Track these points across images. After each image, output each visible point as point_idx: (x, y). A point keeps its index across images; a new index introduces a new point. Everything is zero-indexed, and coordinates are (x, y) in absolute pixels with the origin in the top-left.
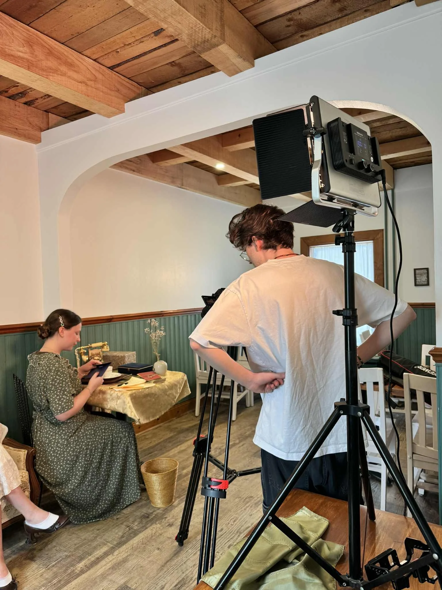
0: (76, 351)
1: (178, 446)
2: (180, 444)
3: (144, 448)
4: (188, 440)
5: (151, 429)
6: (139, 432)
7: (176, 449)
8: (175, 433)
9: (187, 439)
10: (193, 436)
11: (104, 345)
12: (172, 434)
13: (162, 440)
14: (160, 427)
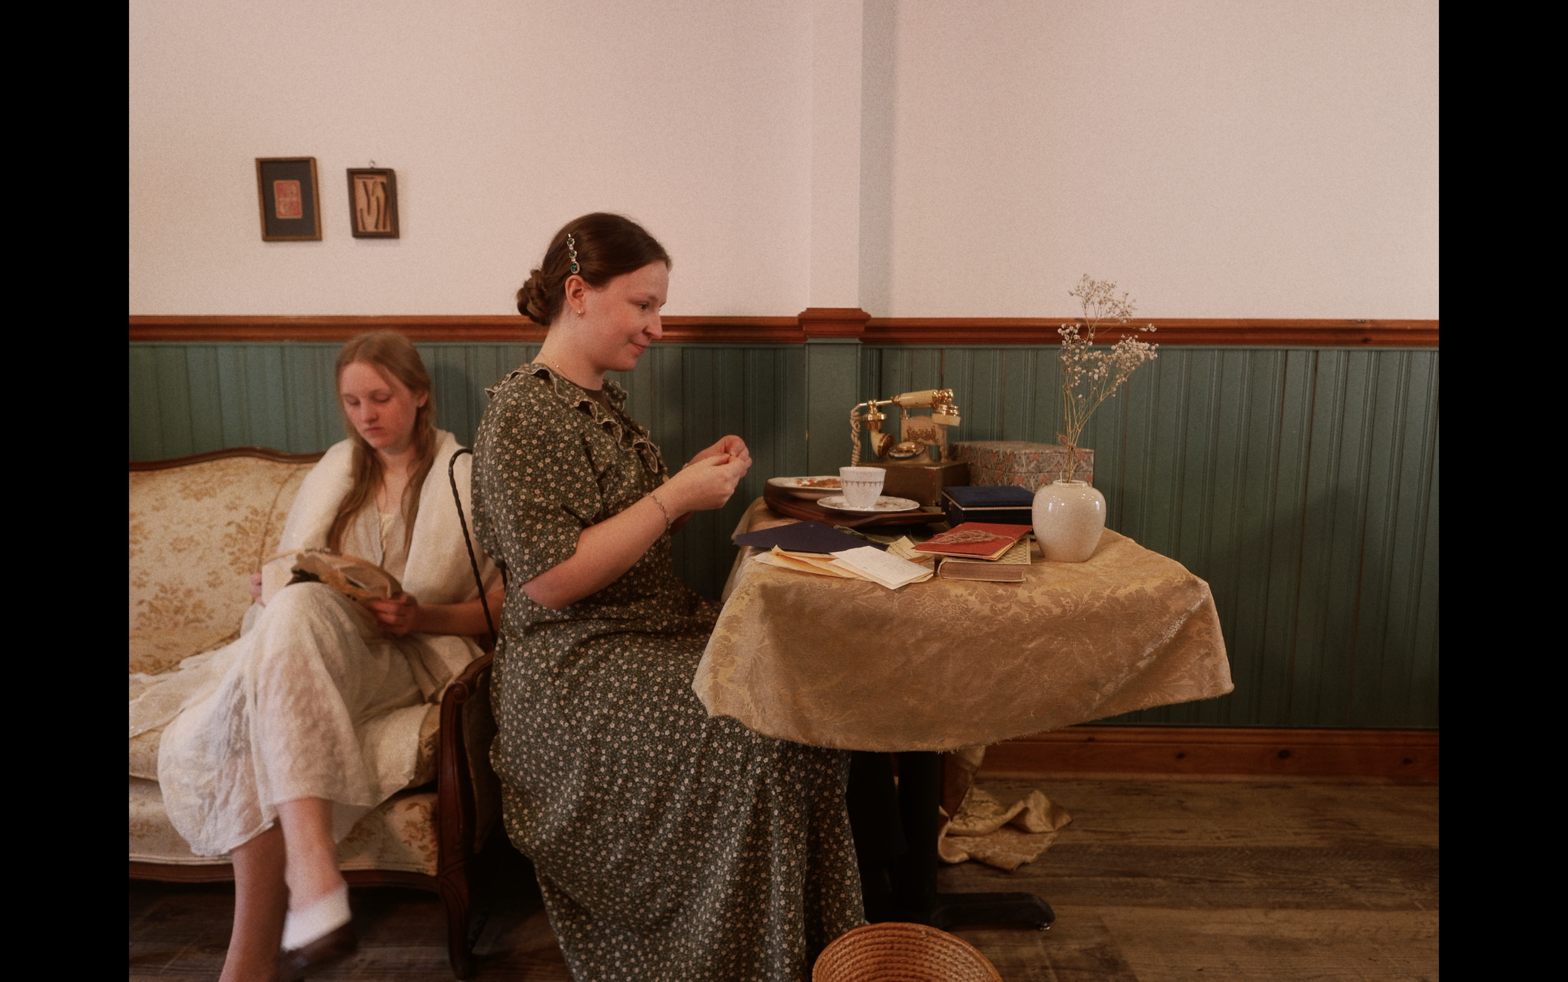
0: (854, 413)
1: (1283, 906)
2: (1298, 906)
3: (1134, 841)
4: (1358, 907)
5: (1236, 778)
6: (1177, 771)
7: (1258, 915)
8: (1322, 844)
9: (1362, 898)
10: (1405, 899)
11: (941, 400)
12: (1304, 841)
13: (1239, 843)
14: (1285, 786)
